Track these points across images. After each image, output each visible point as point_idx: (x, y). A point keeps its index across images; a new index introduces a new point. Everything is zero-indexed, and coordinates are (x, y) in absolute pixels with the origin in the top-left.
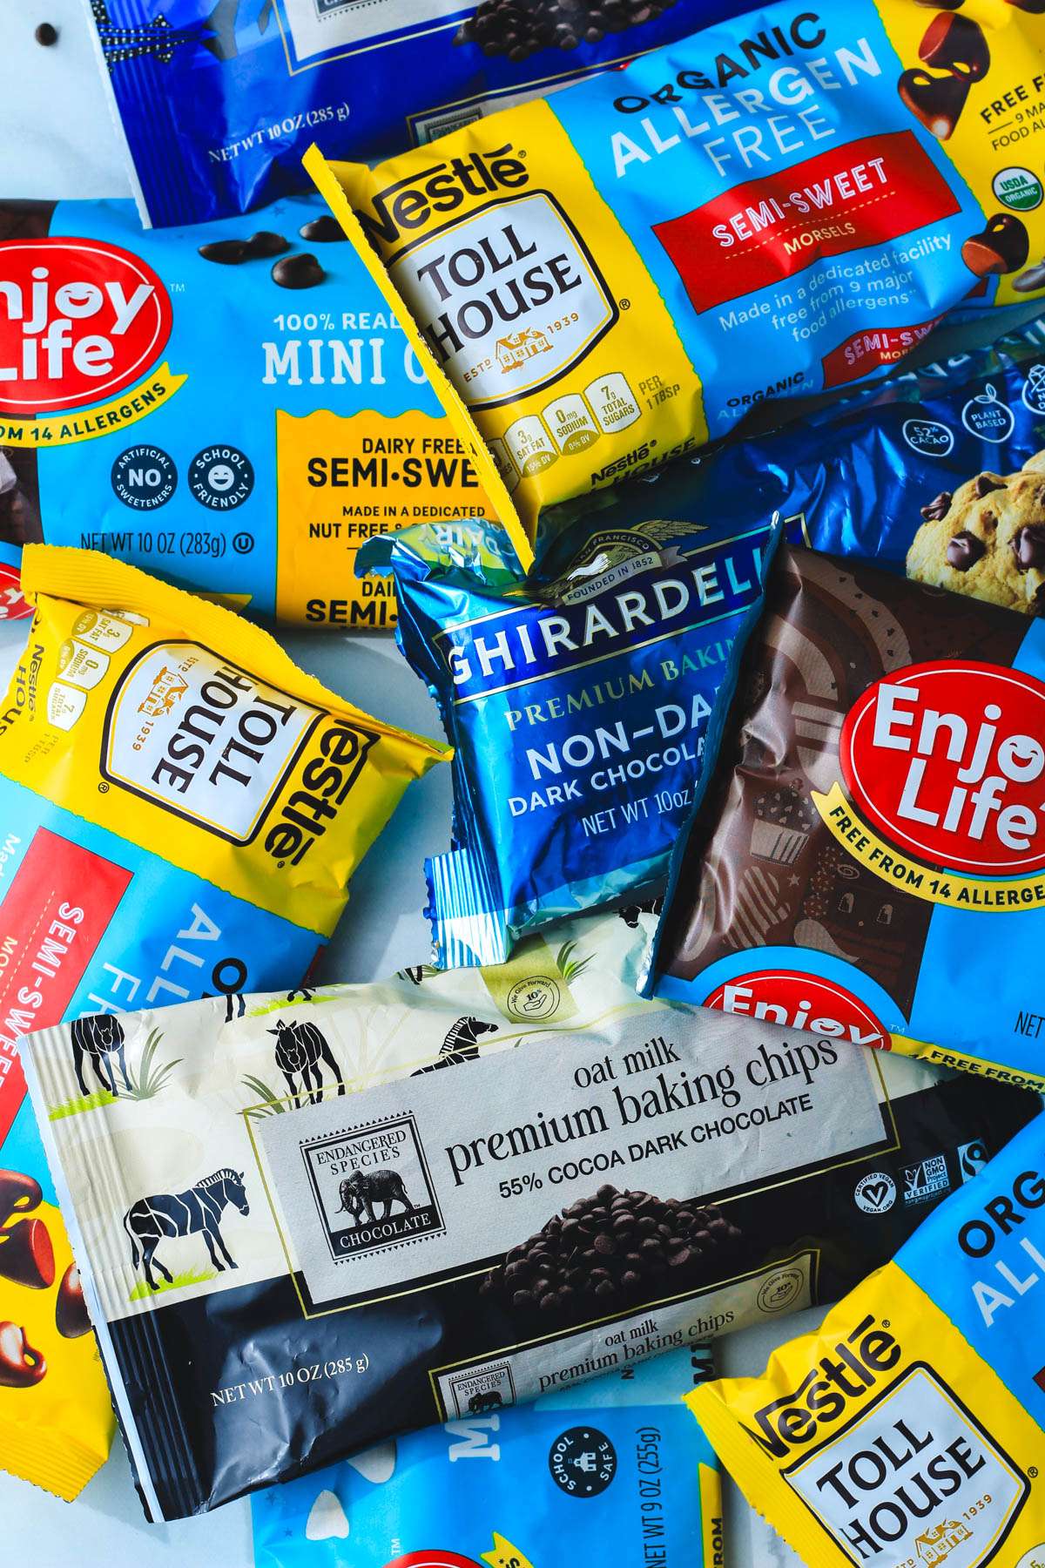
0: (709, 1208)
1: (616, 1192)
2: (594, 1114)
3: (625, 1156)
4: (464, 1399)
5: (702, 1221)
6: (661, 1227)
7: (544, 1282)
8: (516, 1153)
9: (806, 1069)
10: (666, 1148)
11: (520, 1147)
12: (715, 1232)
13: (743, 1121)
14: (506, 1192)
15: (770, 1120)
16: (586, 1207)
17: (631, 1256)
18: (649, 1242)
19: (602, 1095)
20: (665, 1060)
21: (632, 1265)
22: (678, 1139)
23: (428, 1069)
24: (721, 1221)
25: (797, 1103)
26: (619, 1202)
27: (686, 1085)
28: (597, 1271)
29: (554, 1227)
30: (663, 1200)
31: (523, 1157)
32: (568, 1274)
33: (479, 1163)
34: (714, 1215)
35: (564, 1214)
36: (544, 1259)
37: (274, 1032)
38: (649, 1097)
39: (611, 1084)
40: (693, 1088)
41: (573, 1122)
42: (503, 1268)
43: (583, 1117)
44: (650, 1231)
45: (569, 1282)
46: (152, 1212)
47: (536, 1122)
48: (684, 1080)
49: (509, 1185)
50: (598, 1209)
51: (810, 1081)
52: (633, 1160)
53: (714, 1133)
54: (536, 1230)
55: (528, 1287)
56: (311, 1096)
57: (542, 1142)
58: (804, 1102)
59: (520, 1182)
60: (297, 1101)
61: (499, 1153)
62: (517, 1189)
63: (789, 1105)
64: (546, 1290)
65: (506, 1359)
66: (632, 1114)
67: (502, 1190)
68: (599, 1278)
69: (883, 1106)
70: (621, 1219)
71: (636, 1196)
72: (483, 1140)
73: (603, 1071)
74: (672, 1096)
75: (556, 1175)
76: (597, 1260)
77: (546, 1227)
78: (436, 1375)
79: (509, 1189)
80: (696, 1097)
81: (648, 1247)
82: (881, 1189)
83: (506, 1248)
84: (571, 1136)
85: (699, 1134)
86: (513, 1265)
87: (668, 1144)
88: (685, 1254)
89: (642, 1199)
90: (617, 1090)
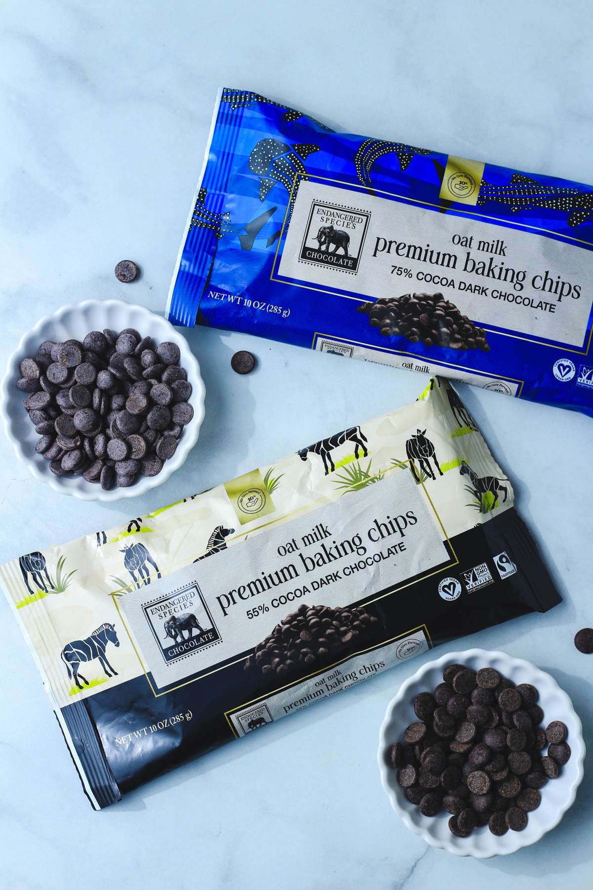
0: (358, 609)
1: (308, 608)
2: (291, 569)
3: (310, 588)
4: (245, 724)
5: (356, 617)
6: (334, 622)
7: (277, 660)
8: (253, 595)
9: (400, 529)
10: (331, 581)
11: (255, 592)
12: (363, 621)
13: (370, 561)
14: (250, 616)
15: (384, 559)
16: (293, 617)
17: (321, 640)
18: (329, 631)
19: (293, 558)
20: (323, 536)
21: (322, 644)
22: (337, 576)
23: (202, 558)
24: (366, 615)
25: (397, 548)
26: (310, 613)
27: (336, 547)
28: (304, 650)
29: (278, 631)
30: (333, 608)
31: (257, 596)
32: (289, 654)
33: (235, 603)
34: (361, 612)
35: (282, 623)
36: (275, 648)
37: (123, 551)
38: (318, 556)
39: (297, 552)
40: (340, 548)
41: (280, 574)
42: (255, 655)
43: (285, 571)
44: (328, 625)
45: (290, 658)
46: (74, 650)
47: (261, 577)
48: (335, 545)
49: (252, 612)
50: (300, 618)
51: (403, 535)
52: (315, 589)
53: (355, 570)
54: (269, 633)
55: (270, 663)
56: (145, 581)
57: (266, 587)
58: (401, 547)
59: (257, 609)
60: (138, 584)
61: (244, 596)
62: (256, 613)
63: (393, 550)
64: (278, 664)
65: (264, 702)
66: (310, 566)
67: (248, 615)
68: (305, 654)
69: (445, 543)
70: (312, 621)
71: (319, 608)
72: (235, 591)
73: (292, 546)
74: (330, 554)
75: (275, 603)
76: (303, 644)
77: (274, 631)
78: (228, 715)
79: (252, 614)
80: (342, 553)
81: (330, 634)
82: (452, 586)
83: (254, 645)
84: (280, 582)
85: (347, 572)
86: (259, 653)
87: (331, 579)
88: (349, 636)
89: (322, 609)
90: (301, 555)
